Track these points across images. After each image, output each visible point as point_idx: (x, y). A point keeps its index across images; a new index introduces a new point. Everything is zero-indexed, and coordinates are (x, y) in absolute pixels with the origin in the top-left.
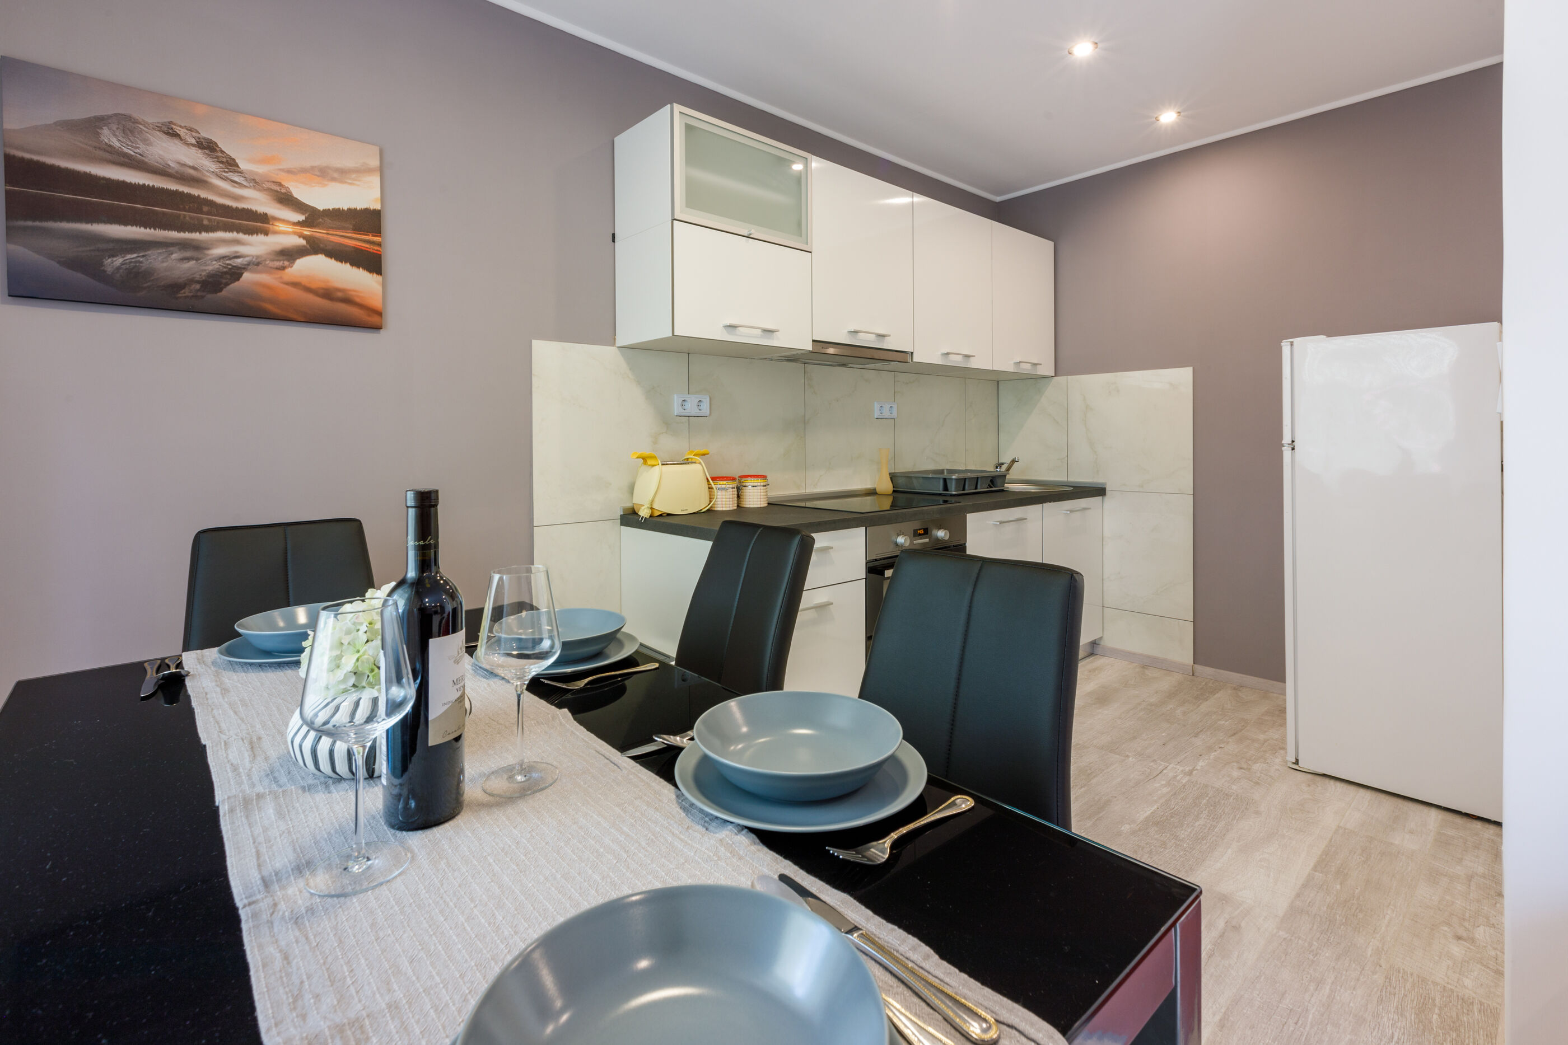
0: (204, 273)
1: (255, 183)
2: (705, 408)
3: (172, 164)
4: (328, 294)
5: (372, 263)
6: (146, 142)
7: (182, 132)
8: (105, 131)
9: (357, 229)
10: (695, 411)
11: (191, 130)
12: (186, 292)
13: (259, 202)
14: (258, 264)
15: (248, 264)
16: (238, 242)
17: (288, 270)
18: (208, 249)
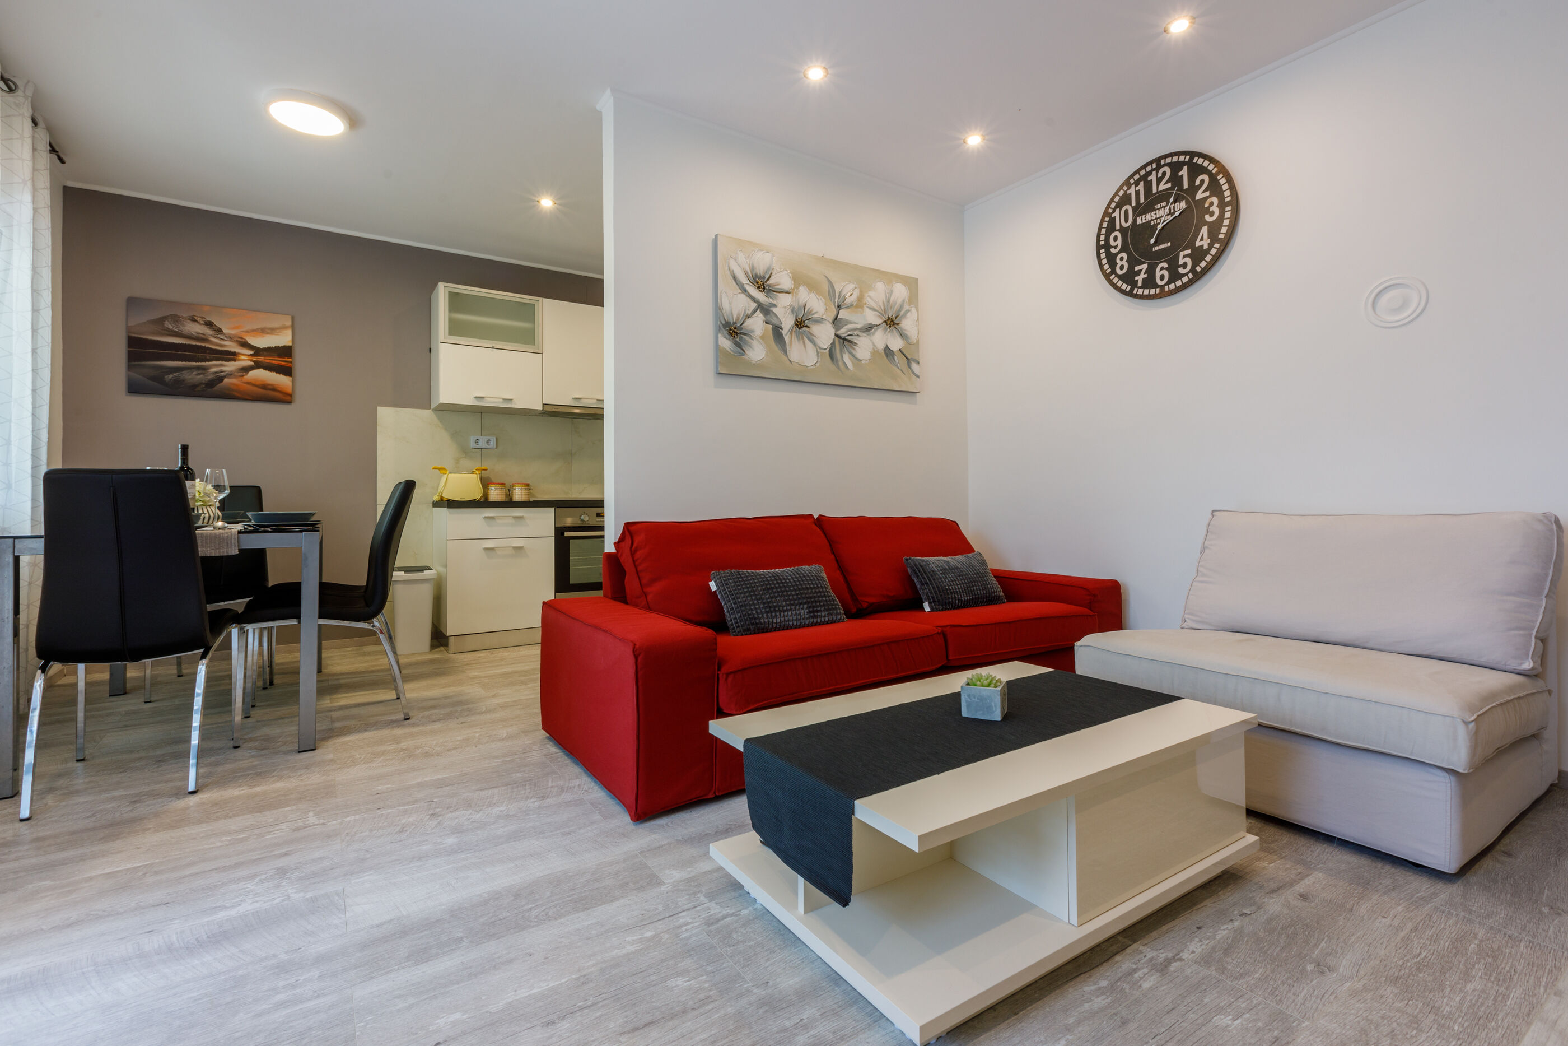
0: (206, 380)
1: (230, 338)
2: (493, 444)
3: (194, 334)
4: (265, 386)
5: (287, 371)
6: (184, 325)
7: (198, 319)
8: (167, 322)
9: (279, 356)
10: (485, 446)
11: (202, 318)
12: (199, 389)
13: (232, 347)
14: (231, 375)
15: (227, 375)
16: (222, 365)
17: (245, 377)
18: (208, 369)
